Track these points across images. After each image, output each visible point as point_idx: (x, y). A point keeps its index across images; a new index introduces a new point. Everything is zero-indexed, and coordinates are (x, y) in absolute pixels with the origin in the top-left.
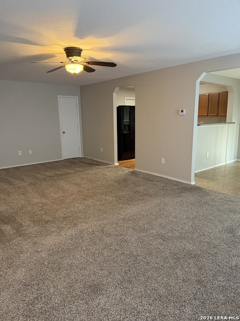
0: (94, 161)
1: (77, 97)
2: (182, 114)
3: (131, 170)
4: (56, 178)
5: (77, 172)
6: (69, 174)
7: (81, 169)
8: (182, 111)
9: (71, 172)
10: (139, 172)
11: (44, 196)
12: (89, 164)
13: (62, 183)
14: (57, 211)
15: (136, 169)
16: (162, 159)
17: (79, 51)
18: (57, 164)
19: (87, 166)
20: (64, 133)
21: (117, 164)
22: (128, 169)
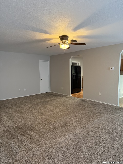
0: (57, 94)
1: (48, 61)
2: (112, 69)
3: (80, 99)
4: (43, 104)
5: (52, 100)
6: (49, 101)
7: (53, 99)
8: (112, 68)
9: (49, 100)
10: (86, 100)
11: (42, 114)
12: (56, 95)
13: (48, 106)
14: (55, 122)
15: (83, 98)
16: (100, 93)
17: (67, 37)
18: (39, 96)
19: (56, 97)
20: (42, 79)
21: (71, 95)
22: (79, 98)
